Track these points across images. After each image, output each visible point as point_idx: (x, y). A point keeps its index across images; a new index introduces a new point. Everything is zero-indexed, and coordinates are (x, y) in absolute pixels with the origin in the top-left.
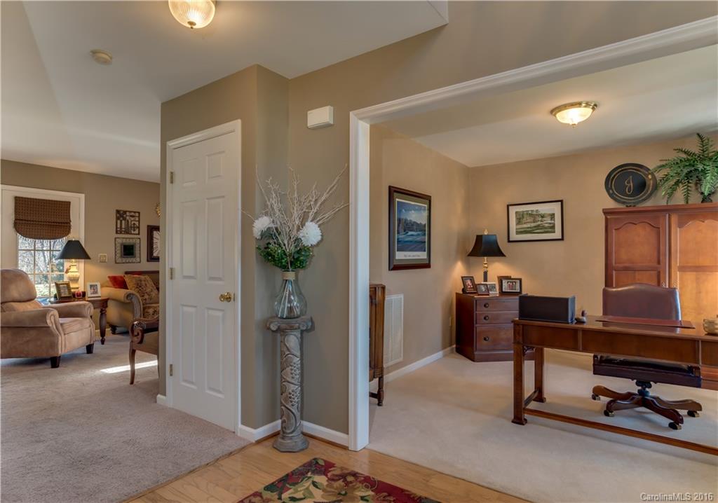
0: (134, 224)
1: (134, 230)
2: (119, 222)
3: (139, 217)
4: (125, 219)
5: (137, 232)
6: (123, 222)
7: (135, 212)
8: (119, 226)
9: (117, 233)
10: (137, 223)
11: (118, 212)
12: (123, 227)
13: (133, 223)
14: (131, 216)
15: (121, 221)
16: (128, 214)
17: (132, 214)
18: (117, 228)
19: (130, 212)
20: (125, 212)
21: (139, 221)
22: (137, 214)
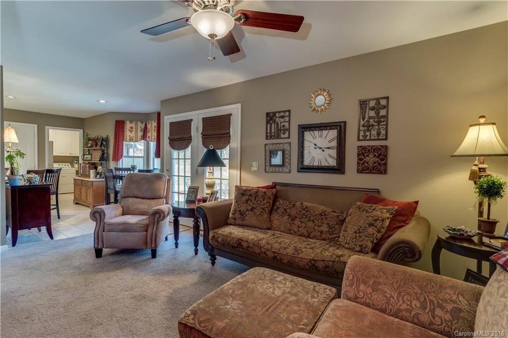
0: (284, 126)
1: (284, 134)
2: (269, 125)
3: (289, 116)
4: (274, 122)
5: (286, 135)
6: (273, 125)
7: (284, 112)
8: (269, 131)
9: (267, 138)
10: (287, 125)
11: (268, 114)
12: (273, 131)
13: (282, 124)
14: (280, 117)
15: (271, 124)
16: (277, 115)
17: (282, 114)
18: (267, 133)
19: (279, 112)
20: (275, 113)
21: (289, 122)
22: (287, 114)
